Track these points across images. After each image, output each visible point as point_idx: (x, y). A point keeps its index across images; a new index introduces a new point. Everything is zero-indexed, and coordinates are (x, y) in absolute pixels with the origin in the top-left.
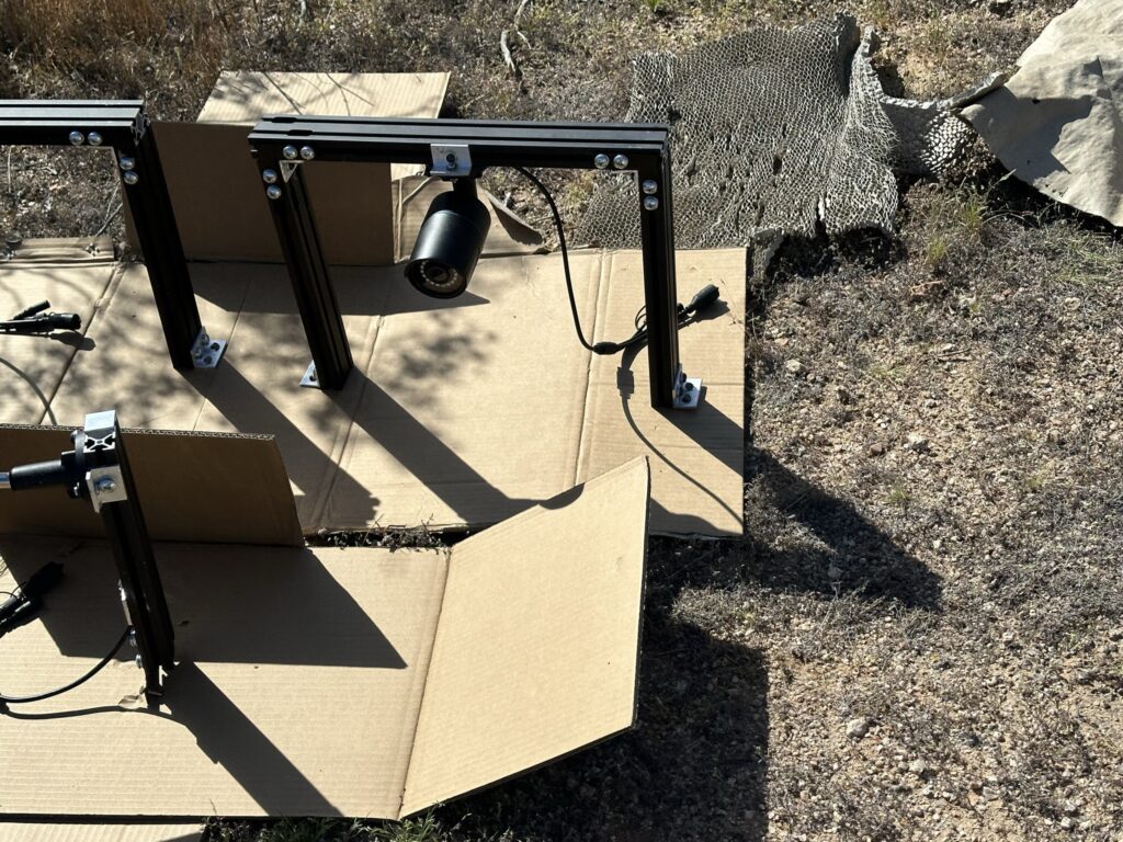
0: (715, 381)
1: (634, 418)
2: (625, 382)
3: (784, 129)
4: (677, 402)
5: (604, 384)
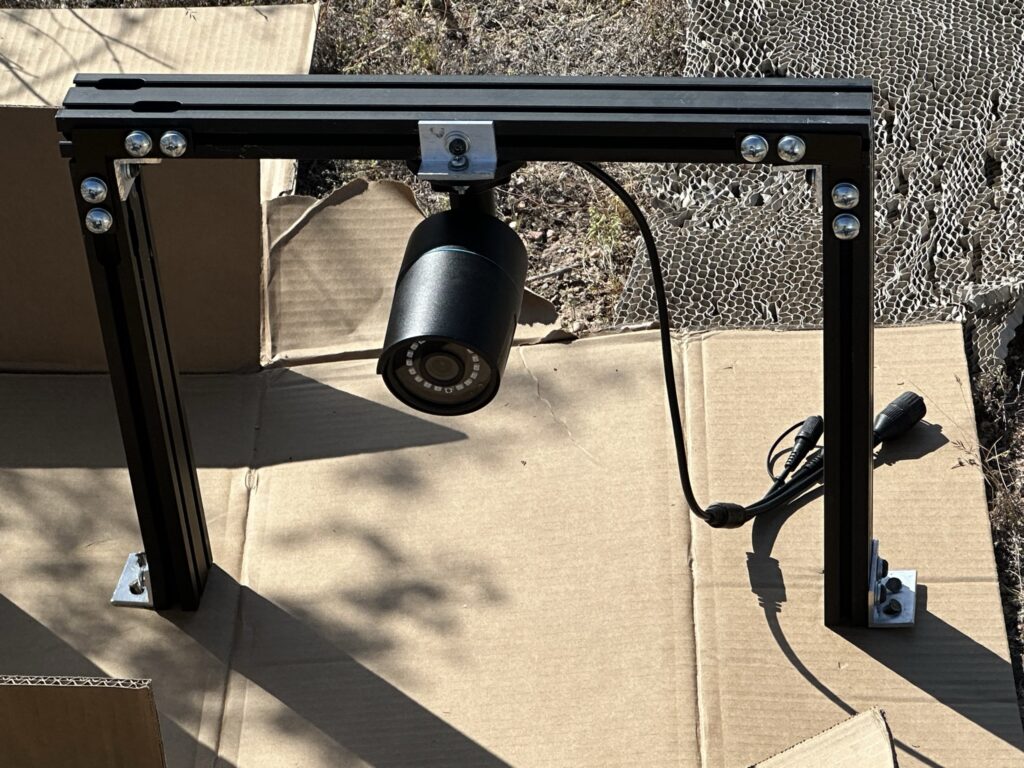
0: (939, 575)
1: (794, 648)
2: (767, 580)
3: (996, 103)
4: (877, 617)
5: (724, 585)
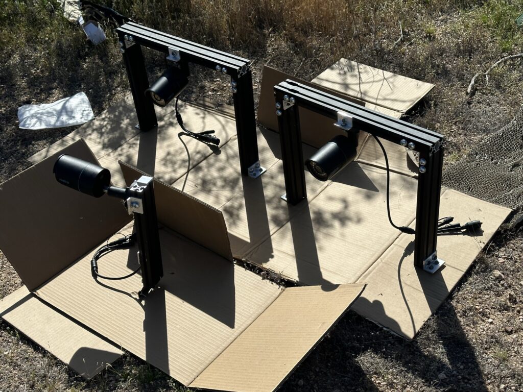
0: (452, 265)
2: (410, 249)
4: (425, 267)
5: (399, 246)
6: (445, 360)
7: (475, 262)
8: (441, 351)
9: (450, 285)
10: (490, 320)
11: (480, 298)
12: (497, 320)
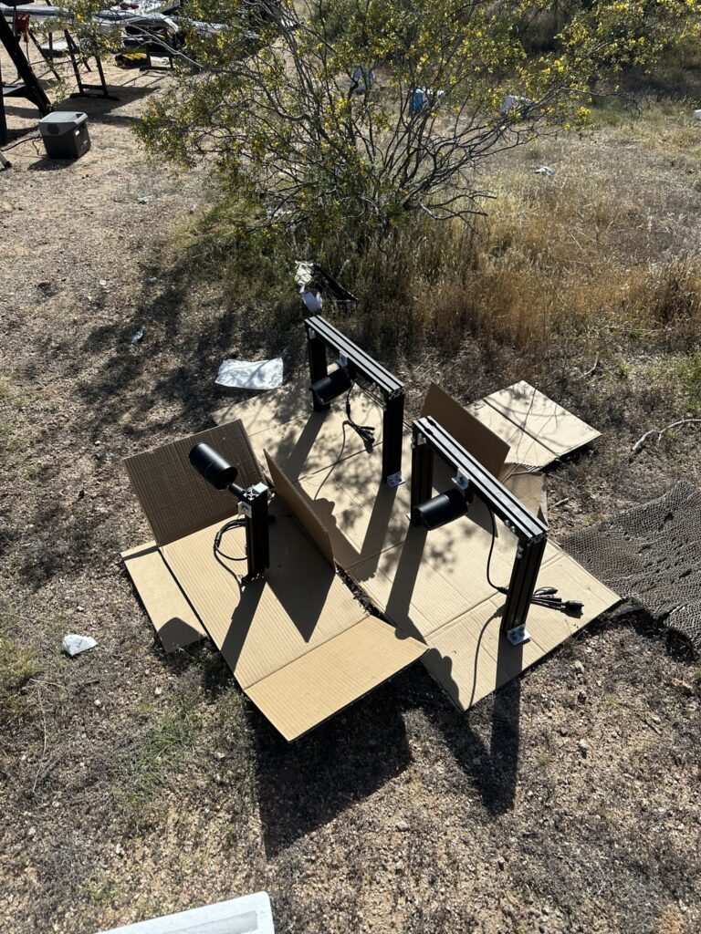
0: (537, 641)
4: (509, 637)
5: (494, 604)
6: (488, 744)
7: (561, 646)
8: (487, 732)
9: (526, 662)
10: (550, 714)
11: (550, 685)
12: (558, 715)
